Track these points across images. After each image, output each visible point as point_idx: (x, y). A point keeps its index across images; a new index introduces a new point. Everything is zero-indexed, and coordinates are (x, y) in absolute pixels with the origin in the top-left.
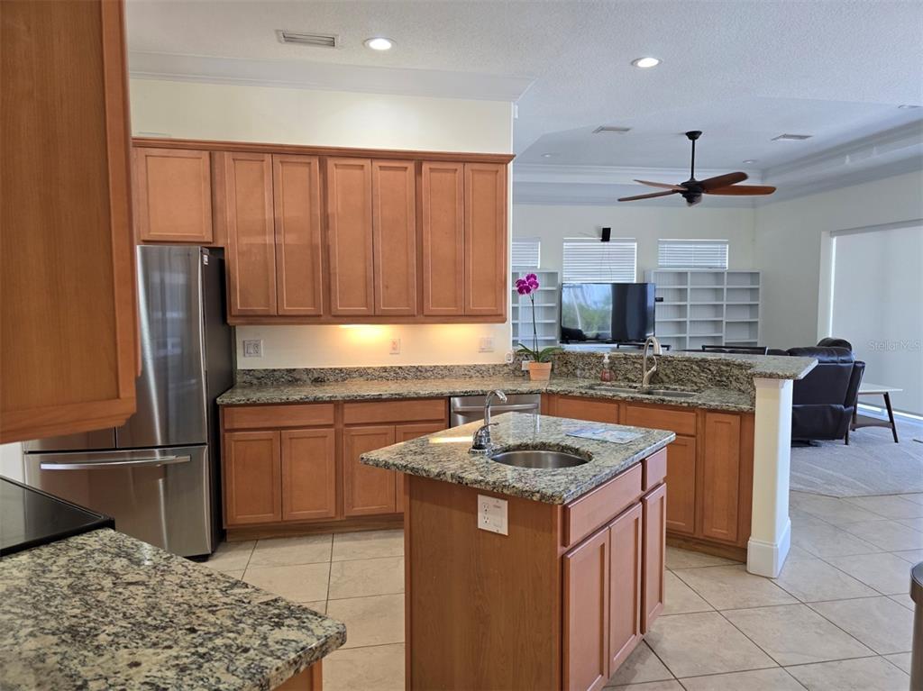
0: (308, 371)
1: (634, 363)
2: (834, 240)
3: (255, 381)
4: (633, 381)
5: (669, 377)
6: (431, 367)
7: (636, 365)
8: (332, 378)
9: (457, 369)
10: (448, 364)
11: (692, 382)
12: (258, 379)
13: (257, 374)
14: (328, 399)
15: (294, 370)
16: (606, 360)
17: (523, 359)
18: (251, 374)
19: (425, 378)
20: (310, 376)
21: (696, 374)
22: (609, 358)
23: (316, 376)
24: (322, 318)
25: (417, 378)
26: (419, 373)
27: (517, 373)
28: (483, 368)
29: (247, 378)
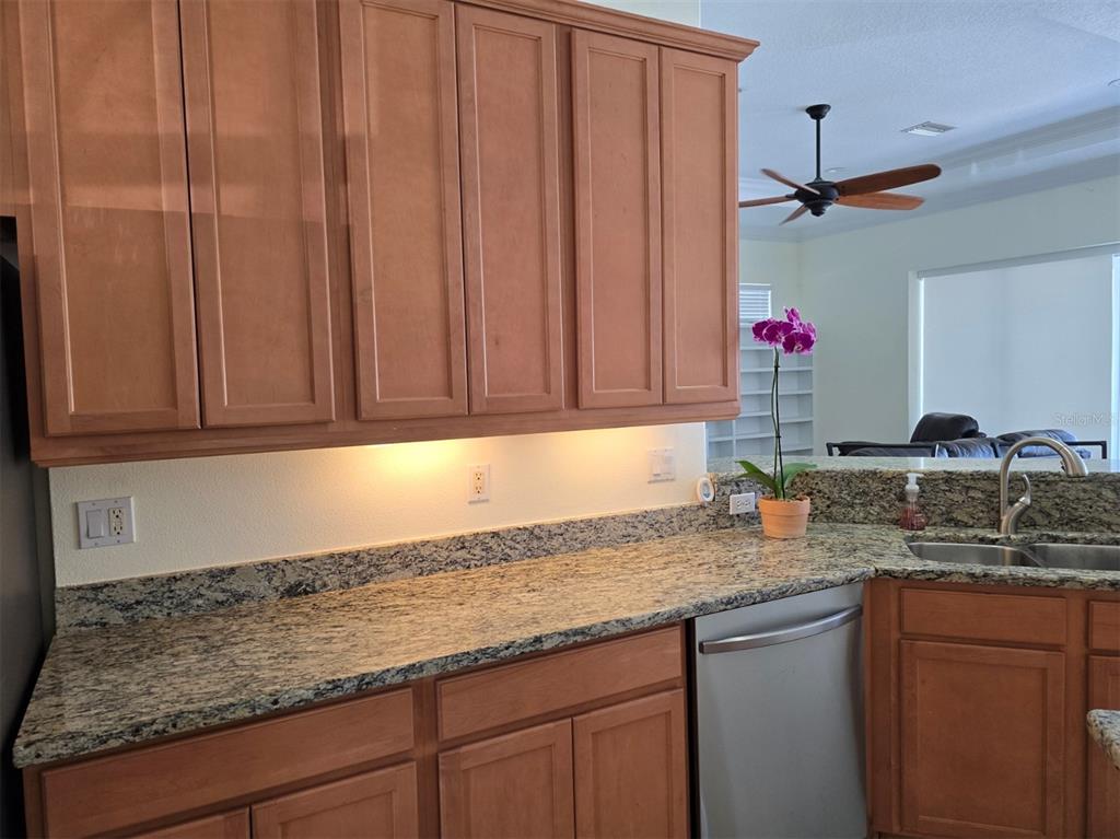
0: (269, 569)
1: (968, 488)
2: (922, 283)
3: (116, 617)
4: (966, 526)
5: (1049, 515)
6: (559, 525)
7: (972, 494)
8: (333, 580)
9: (611, 524)
10: (594, 514)
11: (1101, 523)
12: (126, 607)
13: (122, 596)
14: (399, 679)
15: (232, 570)
16: (912, 486)
17: (732, 492)
18: (101, 597)
19: (548, 552)
20: (276, 582)
21: (1108, 507)
22: (919, 482)
23: (292, 579)
24: (332, 428)
25: (532, 554)
26: (535, 544)
27: (722, 521)
28: (662, 518)
29: (91, 612)
